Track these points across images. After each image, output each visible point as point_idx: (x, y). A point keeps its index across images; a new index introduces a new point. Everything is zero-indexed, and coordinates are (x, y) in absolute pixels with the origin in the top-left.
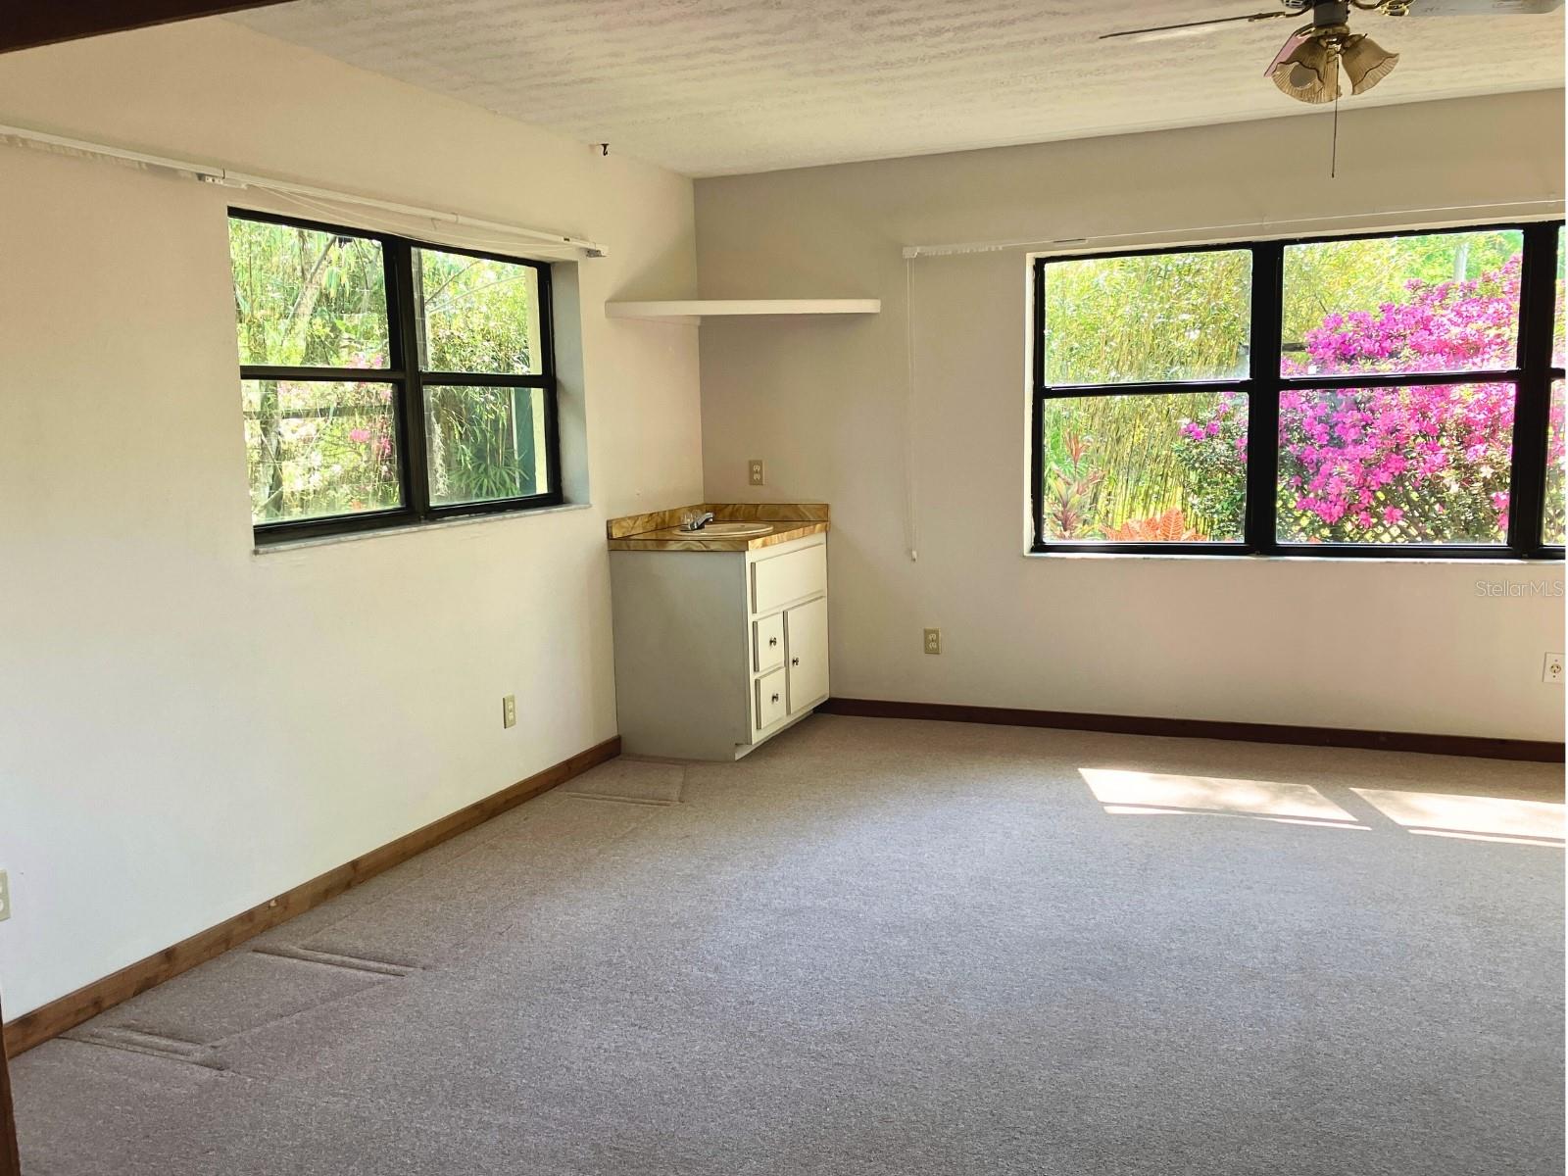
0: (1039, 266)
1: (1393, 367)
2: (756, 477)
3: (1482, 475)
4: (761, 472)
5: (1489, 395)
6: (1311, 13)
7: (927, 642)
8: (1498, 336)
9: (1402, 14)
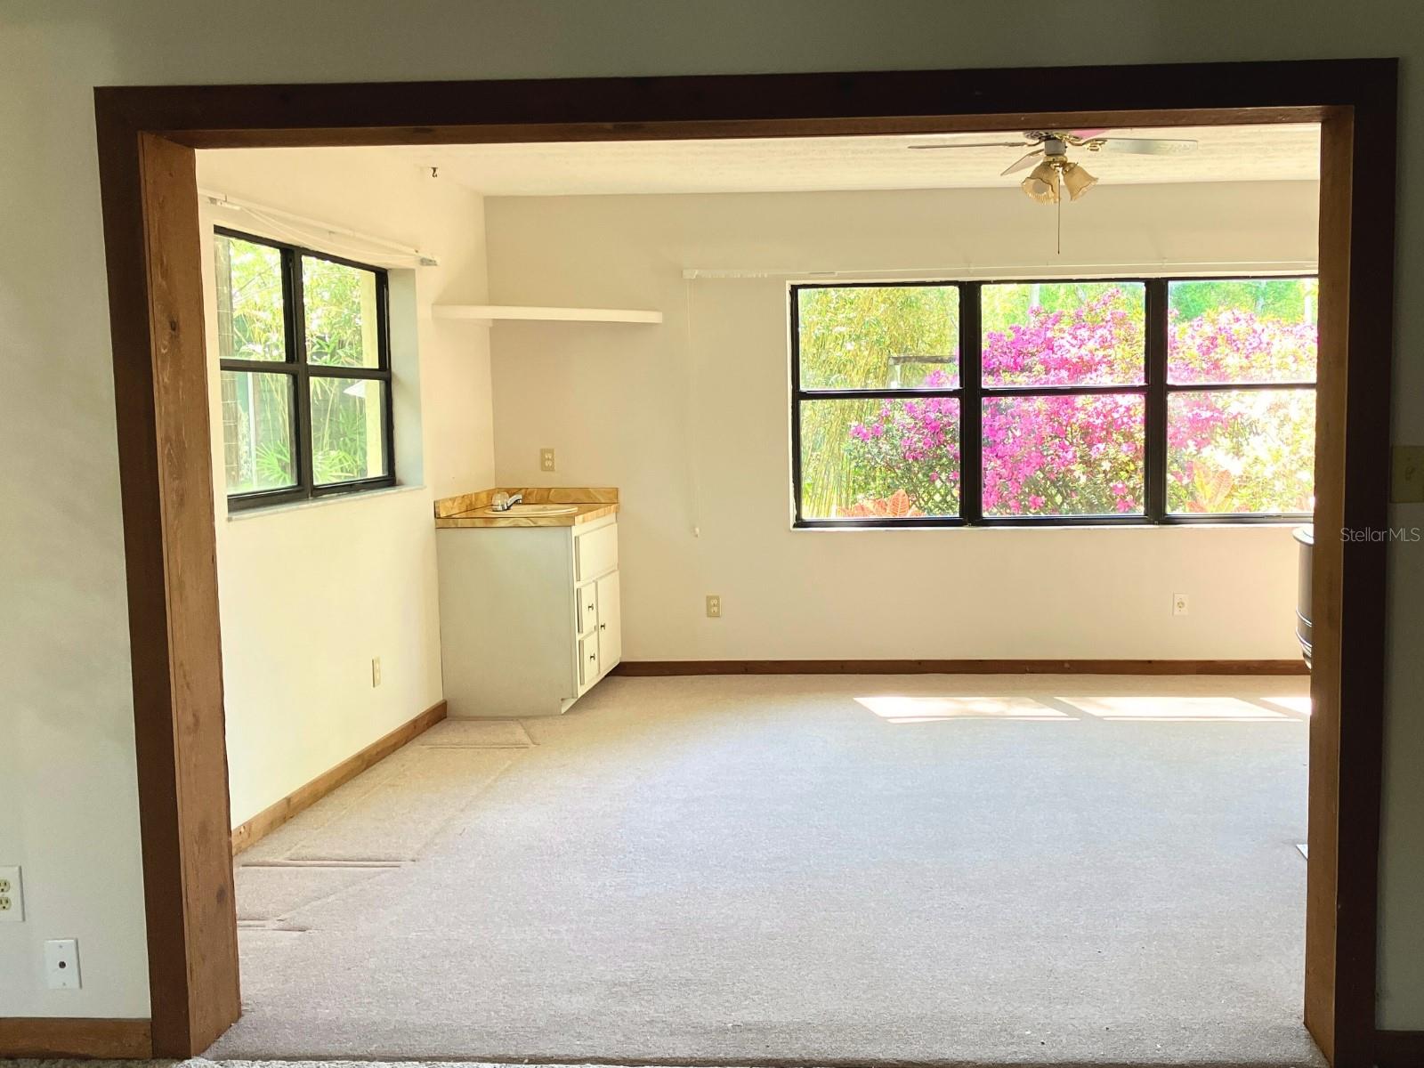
0: (794, 290)
1: (1027, 379)
2: (548, 463)
3: (1103, 468)
4: (552, 460)
5: (1105, 405)
6: (1043, 143)
7: (709, 607)
8: (1104, 357)
9: (1097, 150)
